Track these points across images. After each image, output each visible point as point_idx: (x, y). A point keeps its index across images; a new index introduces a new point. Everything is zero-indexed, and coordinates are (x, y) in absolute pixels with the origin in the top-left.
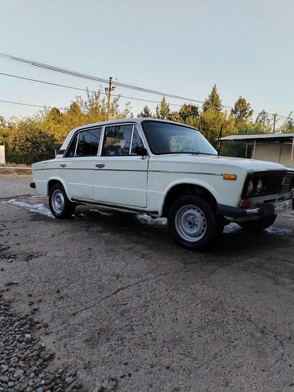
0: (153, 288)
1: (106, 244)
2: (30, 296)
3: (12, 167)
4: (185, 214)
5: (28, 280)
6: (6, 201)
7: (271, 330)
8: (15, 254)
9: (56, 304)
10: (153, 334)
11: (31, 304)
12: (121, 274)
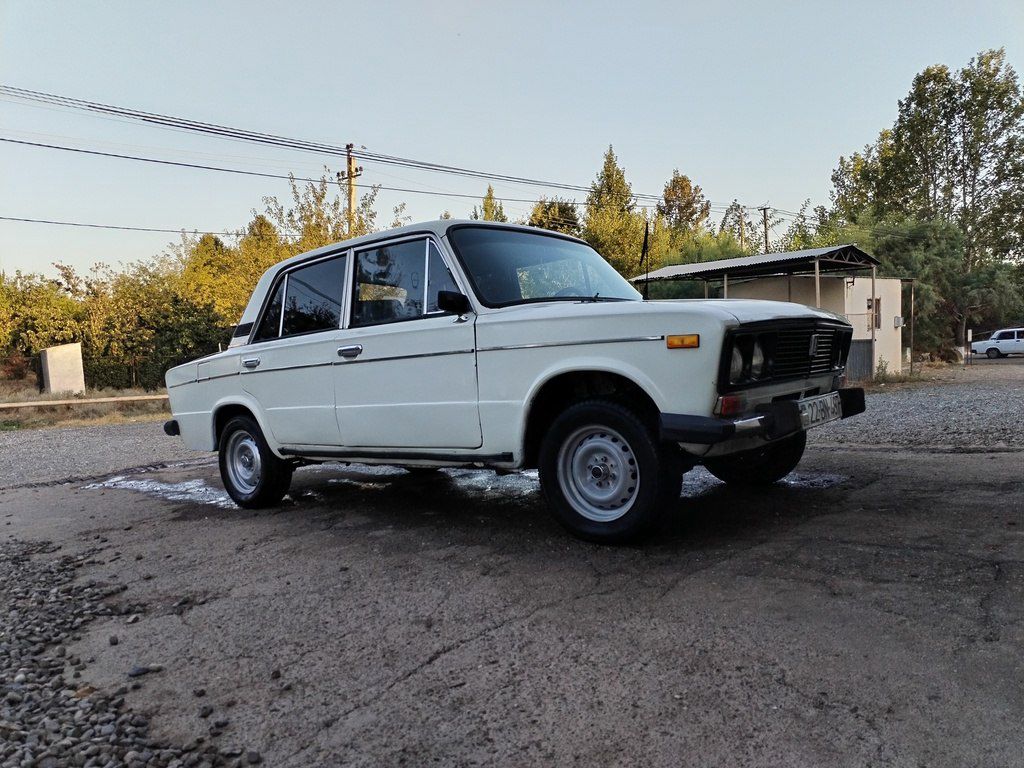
0: (525, 639)
1: (385, 553)
2: (201, 694)
3: (105, 398)
4: (581, 451)
5: (191, 658)
6: (99, 482)
7: (841, 697)
8: (142, 602)
9: (275, 705)
10: (544, 744)
11: (206, 713)
12: (436, 616)
